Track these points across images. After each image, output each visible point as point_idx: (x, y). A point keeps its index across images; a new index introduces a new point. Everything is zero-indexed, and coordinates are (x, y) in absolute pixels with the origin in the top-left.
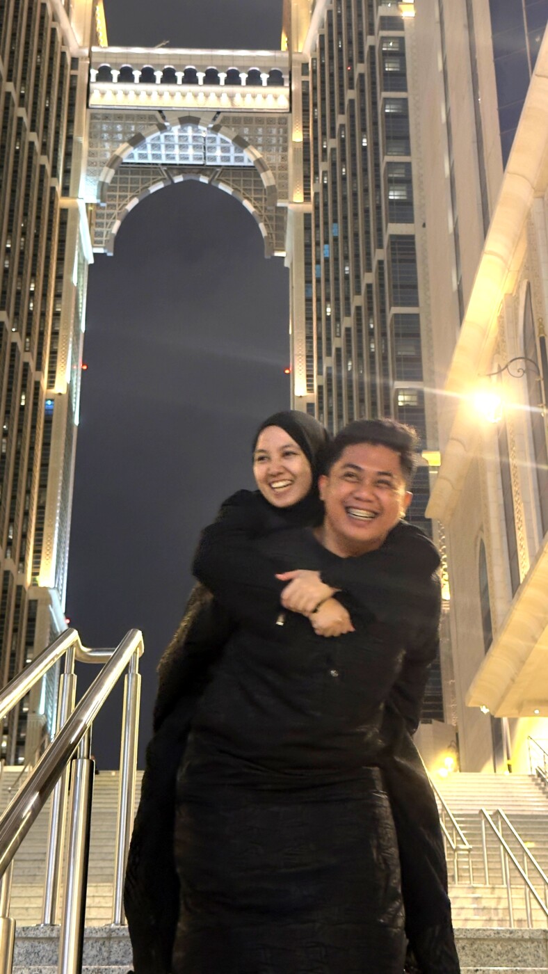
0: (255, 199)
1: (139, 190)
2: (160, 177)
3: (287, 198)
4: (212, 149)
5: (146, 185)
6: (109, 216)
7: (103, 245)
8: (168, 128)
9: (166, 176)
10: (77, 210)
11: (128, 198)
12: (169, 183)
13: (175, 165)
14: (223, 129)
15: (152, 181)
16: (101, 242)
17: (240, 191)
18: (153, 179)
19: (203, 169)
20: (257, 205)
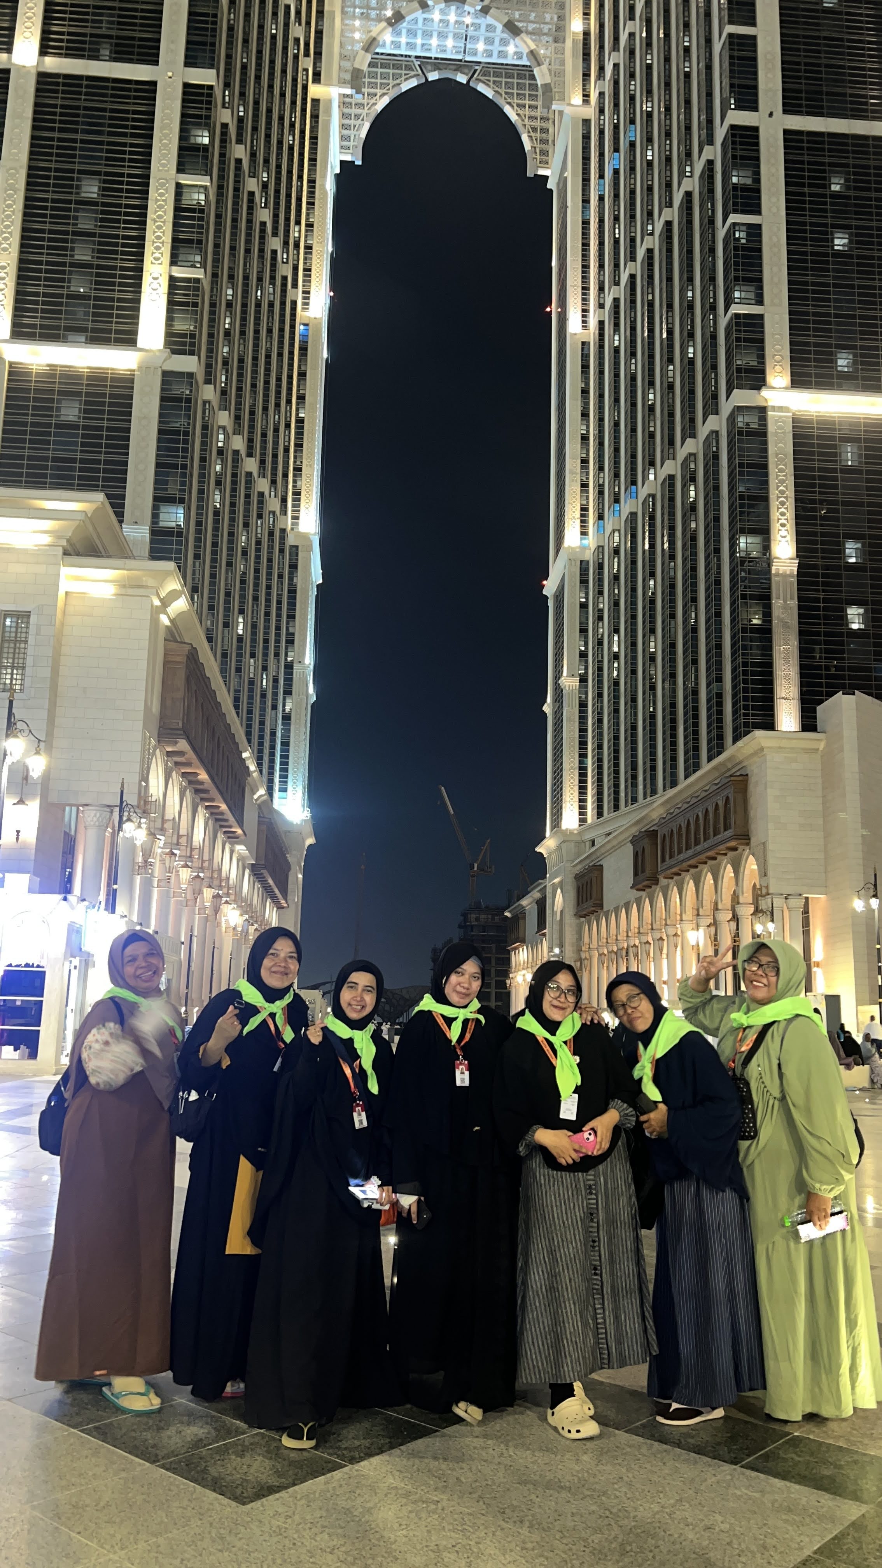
0: (518, 105)
1: (390, 86)
2: (412, 73)
3: (564, 100)
4: (476, 39)
5: (398, 81)
6: (357, 116)
7: (351, 151)
8: (431, 8)
9: (420, 72)
10: (329, 102)
11: (378, 97)
12: (423, 81)
13: (430, 58)
14: (492, 11)
15: (404, 77)
16: (349, 148)
17: (501, 95)
18: (406, 74)
19: (461, 66)
20: (520, 112)
